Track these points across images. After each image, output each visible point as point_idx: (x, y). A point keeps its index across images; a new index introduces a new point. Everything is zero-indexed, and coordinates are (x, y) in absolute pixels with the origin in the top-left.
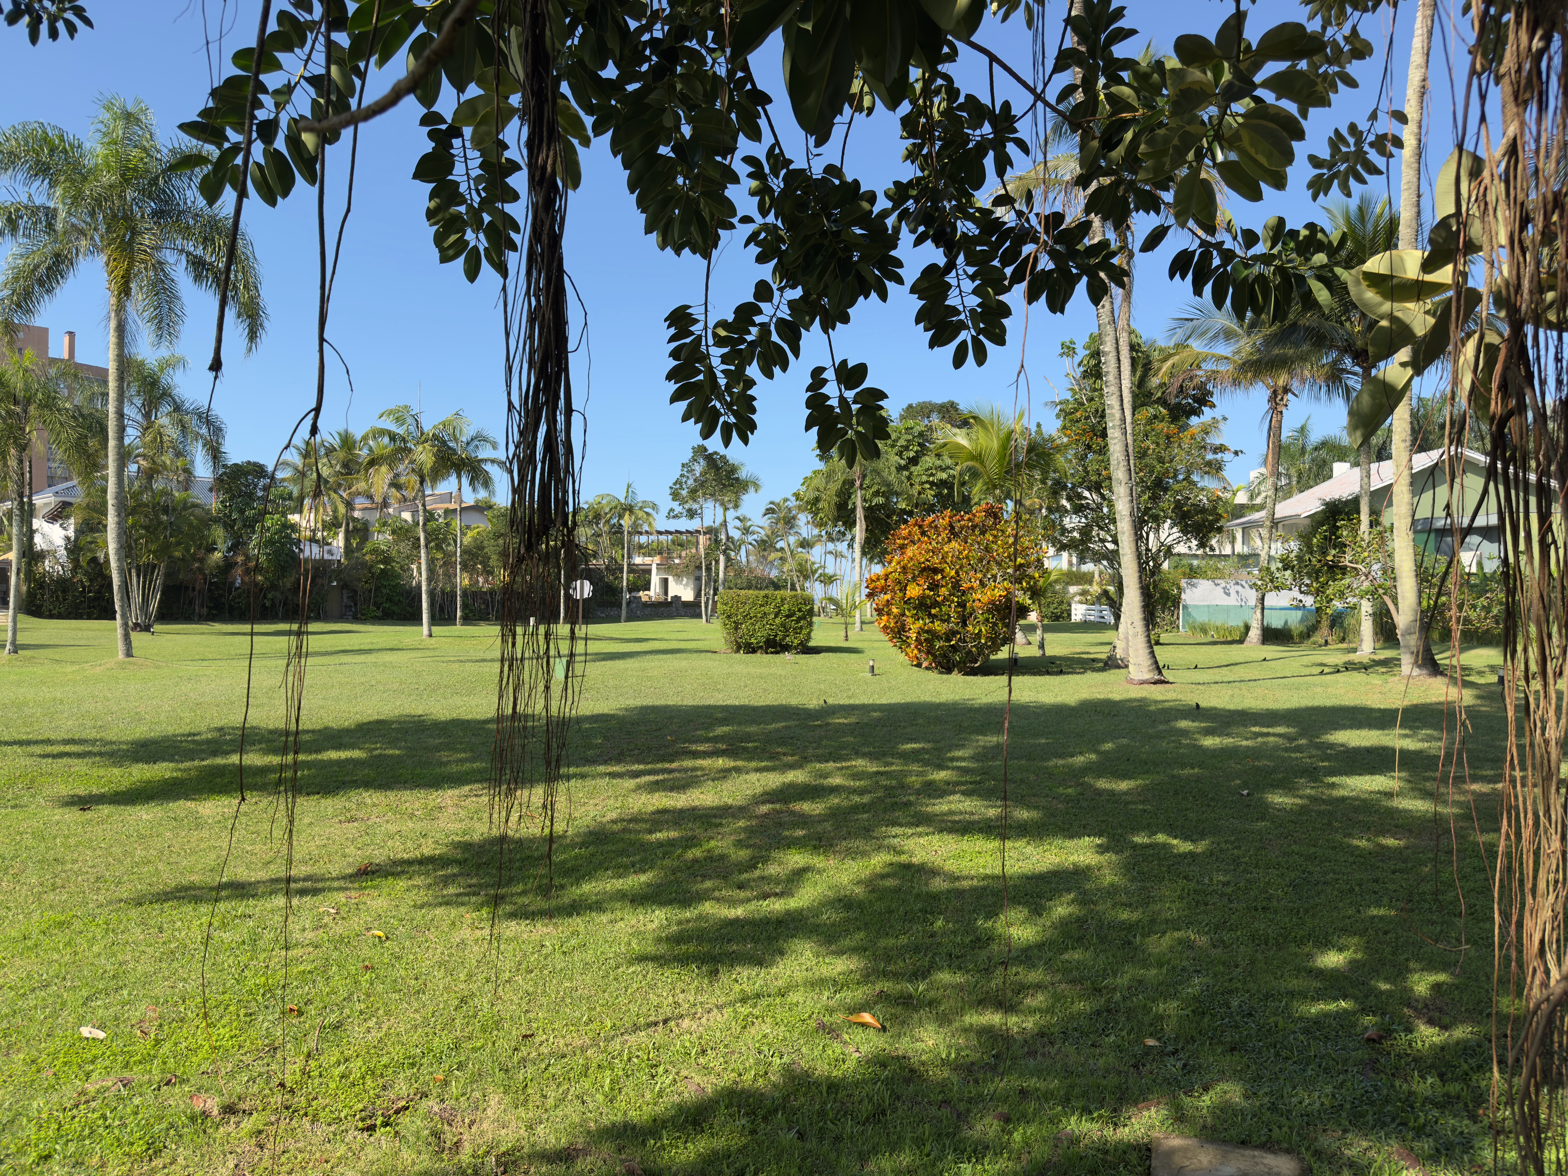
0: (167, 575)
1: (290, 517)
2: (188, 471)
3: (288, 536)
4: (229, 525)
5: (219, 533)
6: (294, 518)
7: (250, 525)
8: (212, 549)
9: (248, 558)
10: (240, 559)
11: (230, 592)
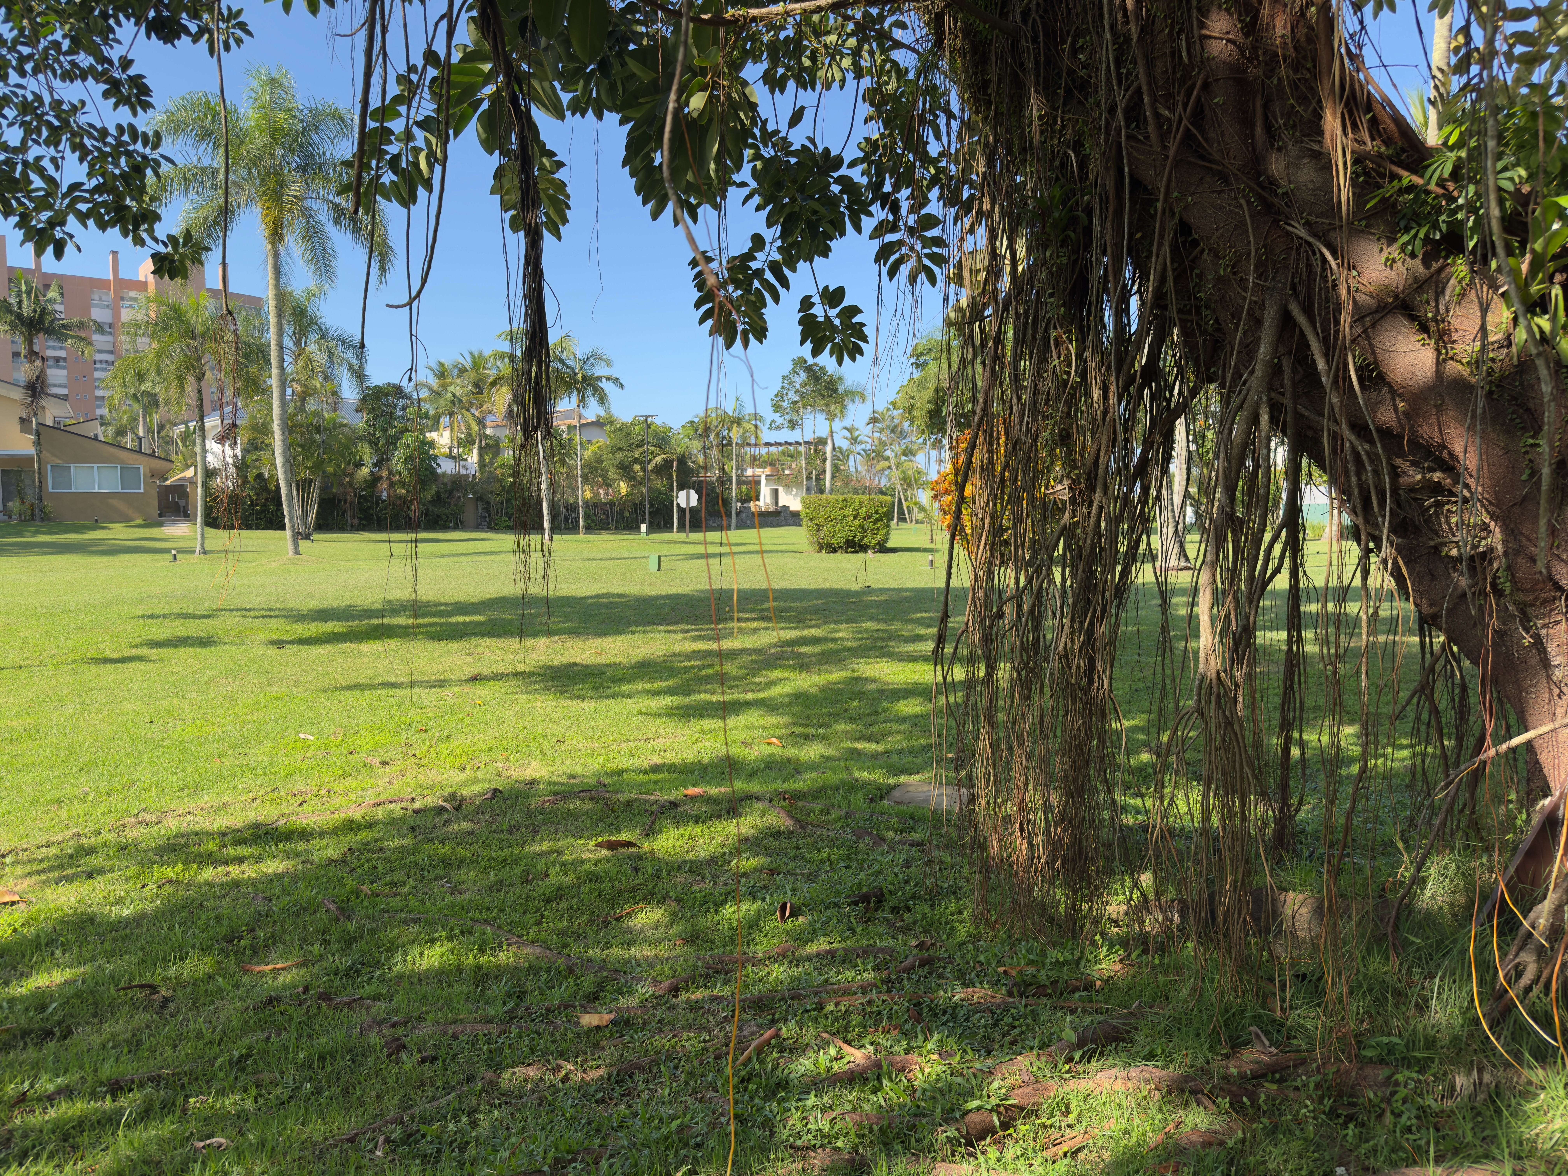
0: (323, 489)
1: (428, 435)
2: (335, 394)
3: (426, 453)
4: (373, 443)
5: (365, 451)
6: (432, 435)
7: (393, 442)
8: (359, 465)
9: (391, 473)
10: (385, 473)
11: (377, 504)
